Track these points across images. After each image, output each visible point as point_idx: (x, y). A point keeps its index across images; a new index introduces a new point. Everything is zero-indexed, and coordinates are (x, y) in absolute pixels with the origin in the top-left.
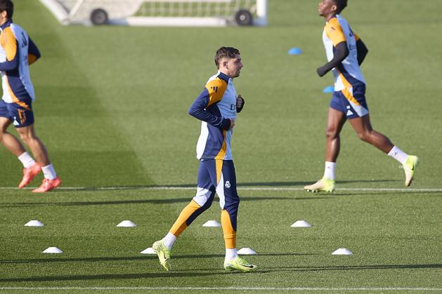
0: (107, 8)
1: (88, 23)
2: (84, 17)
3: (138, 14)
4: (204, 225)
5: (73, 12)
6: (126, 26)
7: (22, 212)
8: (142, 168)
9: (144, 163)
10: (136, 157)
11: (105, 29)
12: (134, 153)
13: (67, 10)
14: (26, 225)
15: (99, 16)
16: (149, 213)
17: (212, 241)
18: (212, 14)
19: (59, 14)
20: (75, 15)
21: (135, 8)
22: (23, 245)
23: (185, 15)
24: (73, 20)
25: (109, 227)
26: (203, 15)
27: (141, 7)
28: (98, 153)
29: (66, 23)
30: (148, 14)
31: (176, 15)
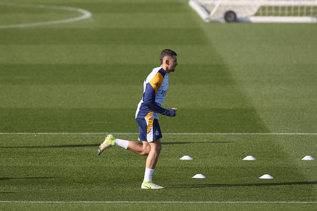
0: (236, 10)
1: (223, 21)
2: (220, 17)
3: (257, 14)
4: (303, 159)
5: (212, 13)
6: (249, 23)
7: (178, 150)
8: (260, 120)
9: (262, 116)
10: (256, 112)
11: (234, 25)
12: (254, 110)
13: (209, 12)
14: (181, 159)
15: (230, 16)
16: (265, 150)
17: (308, 170)
18: (308, 14)
19: (203, 15)
20: (214, 16)
21: (255, 10)
22: (179, 172)
23: (289, 15)
24: (213, 18)
25: (237, 160)
26: (302, 15)
27: (259, 10)
28: (230, 110)
29: (207, 21)
30: (264, 15)
31: (283, 15)
